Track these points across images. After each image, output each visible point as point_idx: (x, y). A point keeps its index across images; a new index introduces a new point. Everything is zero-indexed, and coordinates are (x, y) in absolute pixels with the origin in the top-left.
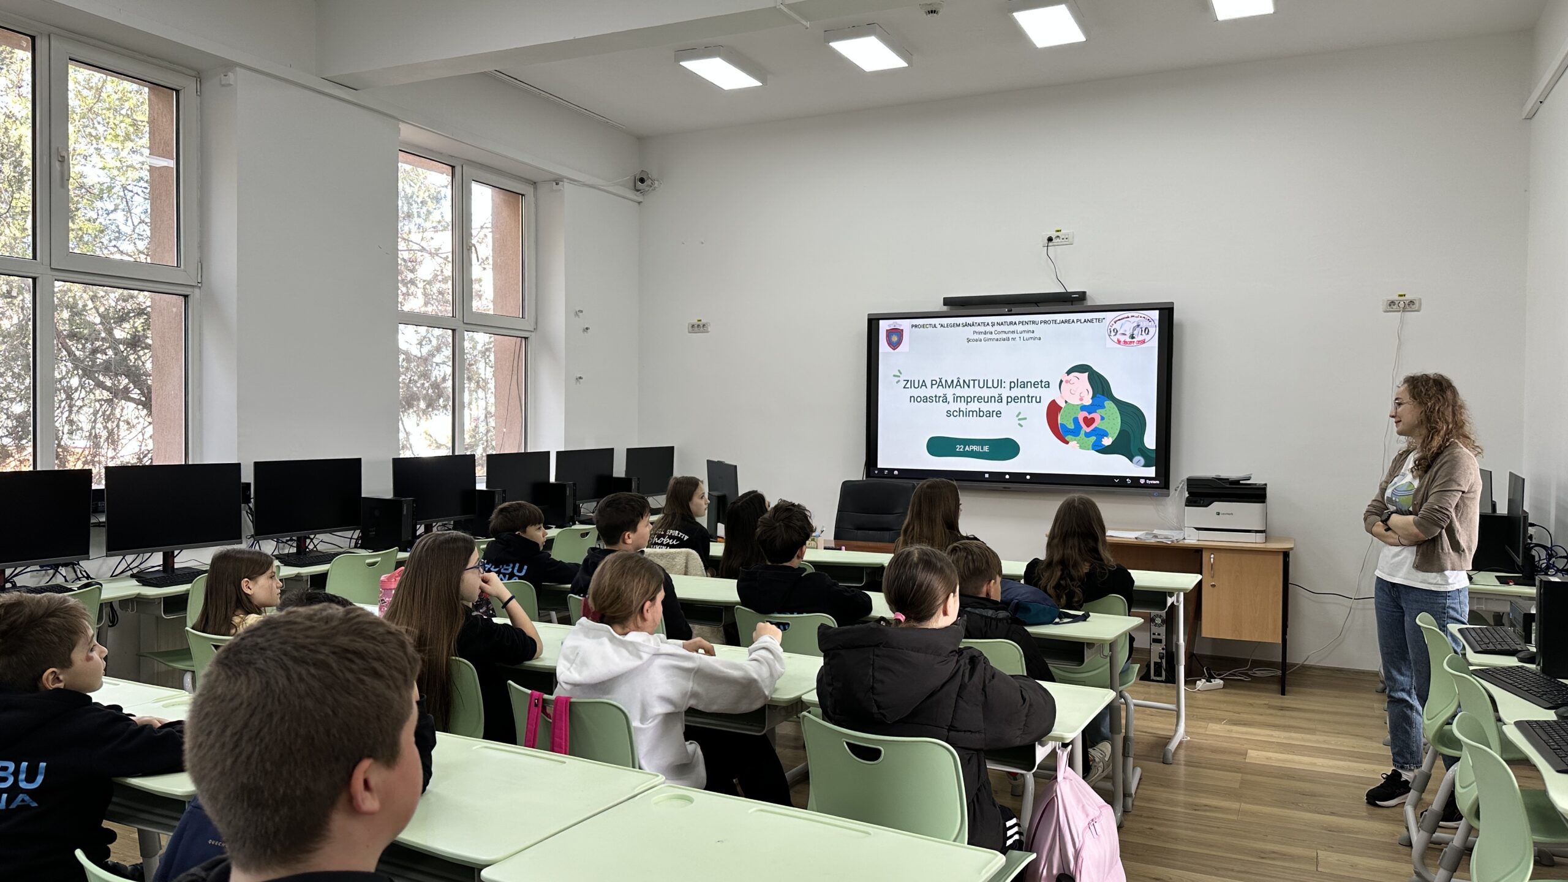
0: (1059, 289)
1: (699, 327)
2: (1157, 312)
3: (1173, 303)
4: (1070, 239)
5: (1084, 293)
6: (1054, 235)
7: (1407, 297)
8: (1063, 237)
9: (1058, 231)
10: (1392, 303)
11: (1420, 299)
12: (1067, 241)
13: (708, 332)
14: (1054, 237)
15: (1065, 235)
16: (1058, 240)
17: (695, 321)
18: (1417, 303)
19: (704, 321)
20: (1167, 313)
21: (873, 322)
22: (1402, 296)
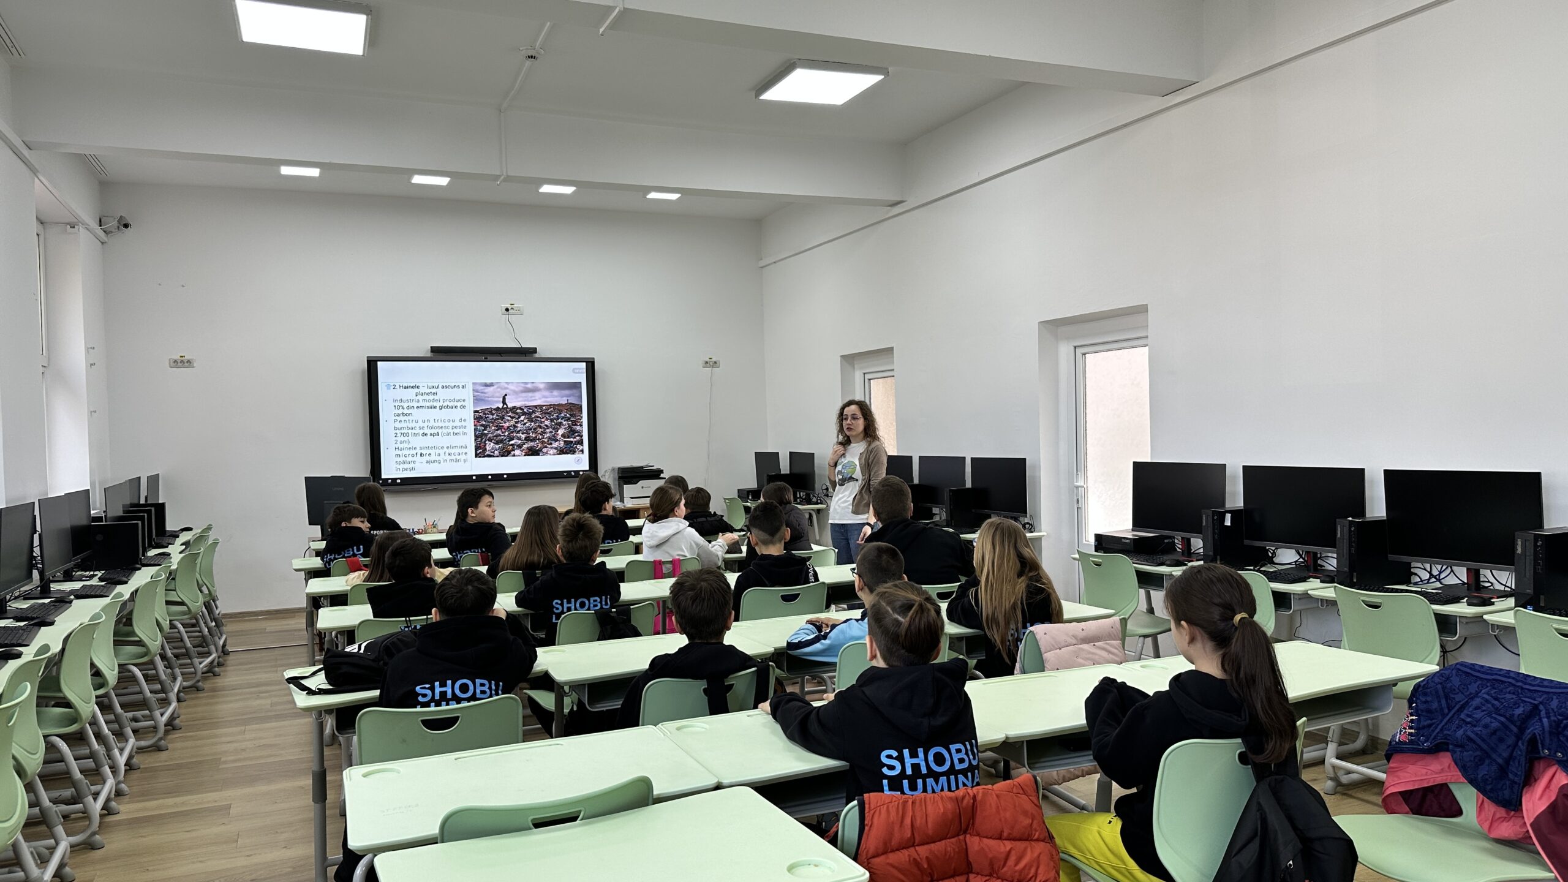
0: (514, 345)
1: (183, 363)
2: (585, 364)
3: (594, 358)
4: (521, 310)
5: (536, 348)
6: (509, 306)
7: (713, 360)
8: (516, 309)
9: (512, 305)
10: (707, 362)
11: (719, 362)
12: (519, 312)
13: (193, 367)
14: (510, 309)
15: (517, 307)
16: (512, 311)
17: (178, 357)
18: (718, 363)
19: (187, 357)
20: (590, 364)
21: (372, 362)
22: (710, 358)
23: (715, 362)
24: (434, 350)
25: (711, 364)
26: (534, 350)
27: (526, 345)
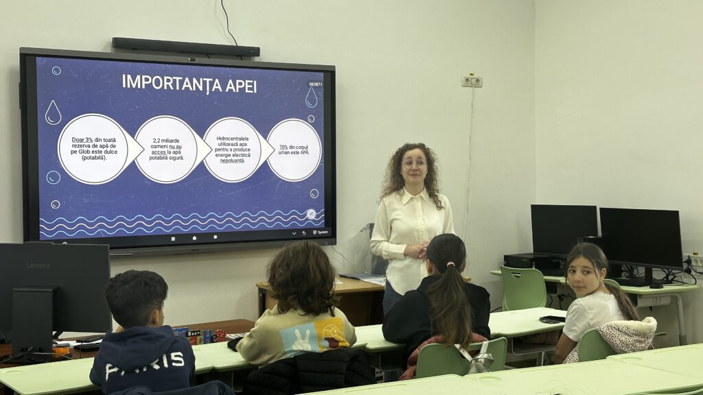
3: (334, 67)
7: (474, 77)
10: (467, 80)
11: (482, 79)
18: (481, 81)
20: (331, 76)
21: (27, 57)
22: (471, 74)
23: (478, 80)
24: (119, 43)
25: (474, 81)
26: (256, 52)
27: (244, 42)
